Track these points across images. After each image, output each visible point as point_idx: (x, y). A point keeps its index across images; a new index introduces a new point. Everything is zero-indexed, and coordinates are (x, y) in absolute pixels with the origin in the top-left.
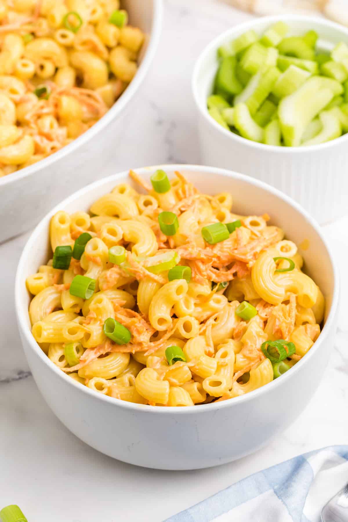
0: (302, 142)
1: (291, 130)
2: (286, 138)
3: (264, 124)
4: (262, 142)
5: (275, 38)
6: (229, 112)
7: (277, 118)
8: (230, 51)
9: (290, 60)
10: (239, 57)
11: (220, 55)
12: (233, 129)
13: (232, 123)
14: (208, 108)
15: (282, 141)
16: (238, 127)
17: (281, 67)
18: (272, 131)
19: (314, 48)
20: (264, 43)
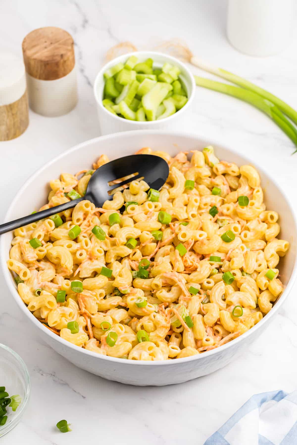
0: (156, 118)
1: (150, 112)
2: (148, 116)
3: (135, 110)
4: (136, 120)
5: (131, 65)
6: (115, 107)
7: (142, 106)
8: (110, 75)
9: (142, 75)
10: (115, 78)
11: (105, 77)
12: (119, 115)
13: (119, 112)
14: (104, 106)
15: (146, 118)
16: (122, 114)
17: (139, 80)
18: (140, 114)
19: (151, 67)
20: (126, 68)
